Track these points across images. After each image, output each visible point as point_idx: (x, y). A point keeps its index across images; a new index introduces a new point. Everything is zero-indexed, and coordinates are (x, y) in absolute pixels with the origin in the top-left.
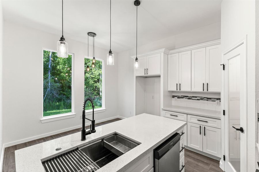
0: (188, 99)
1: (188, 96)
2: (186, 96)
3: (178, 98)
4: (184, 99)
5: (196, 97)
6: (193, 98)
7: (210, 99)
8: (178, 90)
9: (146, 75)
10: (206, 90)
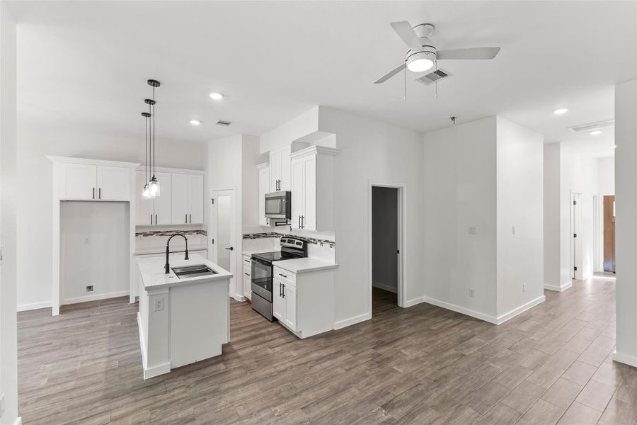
0: (160, 235)
1: (160, 232)
2: (157, 232)
3: (144, 235)
4: (154, 236)
5: (171, 232)
6: (167, 234)
7: (187, 232)
8: (154, 223)
9: (97, 199)
10: (188, 223)
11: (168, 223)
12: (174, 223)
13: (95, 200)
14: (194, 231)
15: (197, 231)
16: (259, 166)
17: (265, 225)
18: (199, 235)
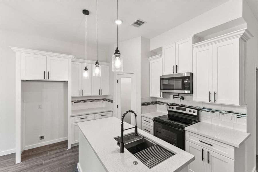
0: (84, 102)
1: (83, 100)
2: (82, 100)
3: (75, 102)
4: (80, 103)
5: (90, 100)
6: (88, 101)
7: (98, 100)
8: (81, 95)
9: (47, 79)
10: (101, 94)
11: (89, 95)
12: (93, 95)
13: (45, 80)
14: (102, 99)
15: (104, 99)
16: (150, 58)
17: (159, 96)
18: (105, 101)
